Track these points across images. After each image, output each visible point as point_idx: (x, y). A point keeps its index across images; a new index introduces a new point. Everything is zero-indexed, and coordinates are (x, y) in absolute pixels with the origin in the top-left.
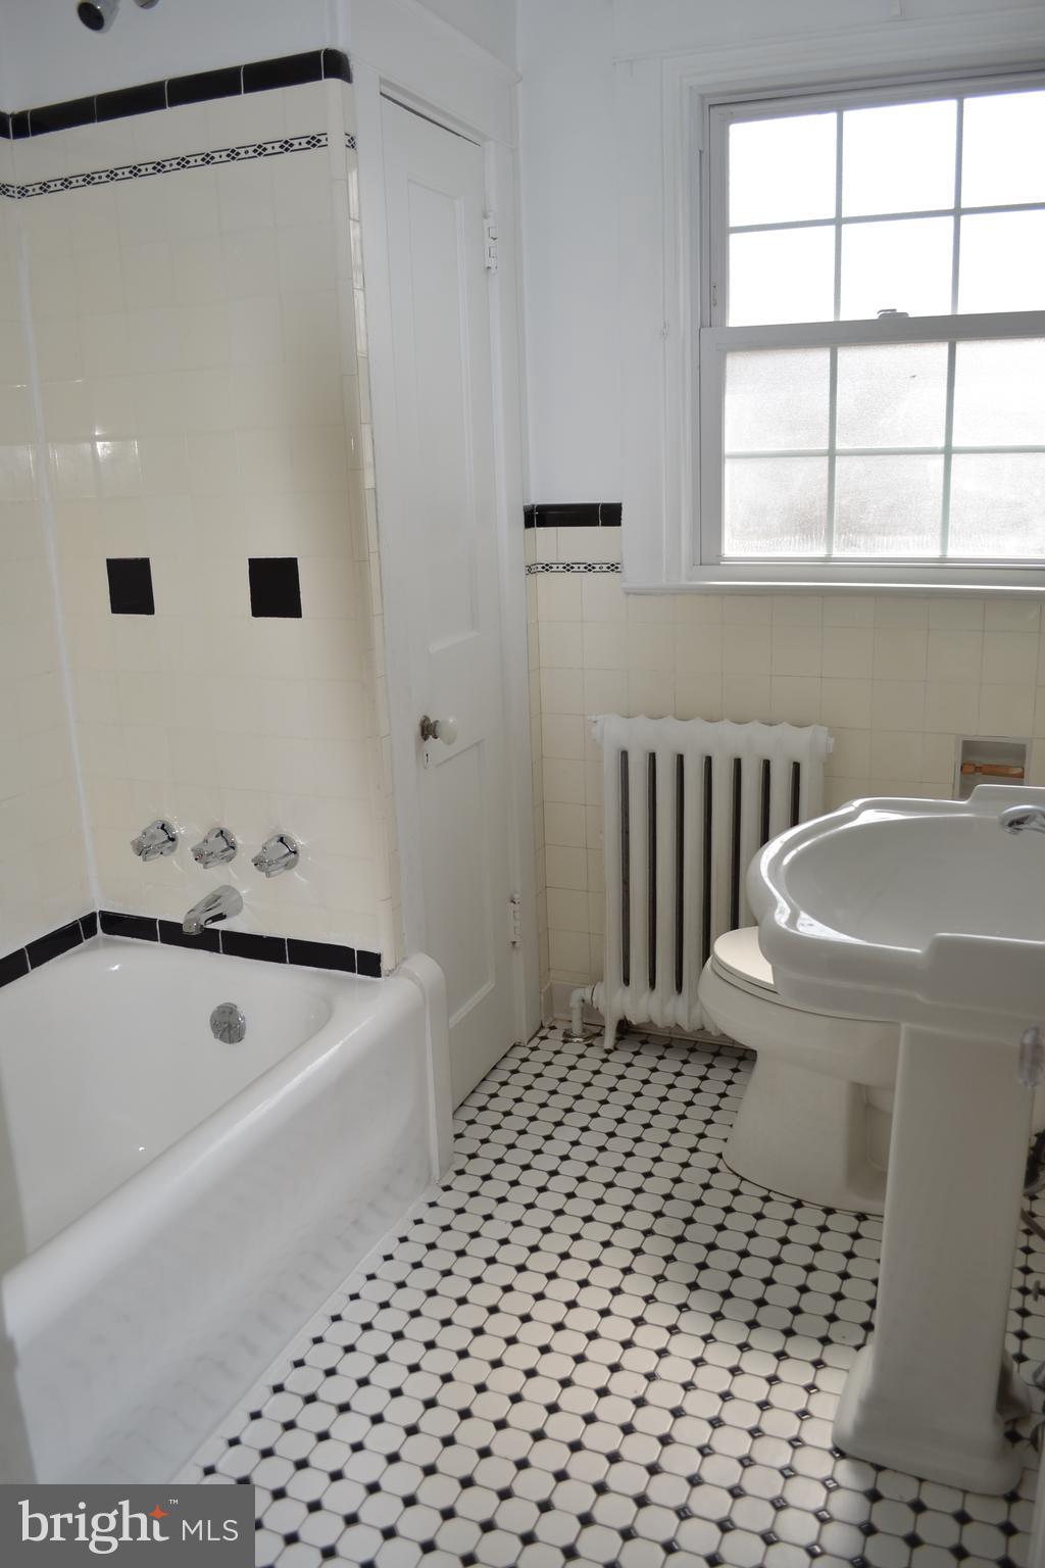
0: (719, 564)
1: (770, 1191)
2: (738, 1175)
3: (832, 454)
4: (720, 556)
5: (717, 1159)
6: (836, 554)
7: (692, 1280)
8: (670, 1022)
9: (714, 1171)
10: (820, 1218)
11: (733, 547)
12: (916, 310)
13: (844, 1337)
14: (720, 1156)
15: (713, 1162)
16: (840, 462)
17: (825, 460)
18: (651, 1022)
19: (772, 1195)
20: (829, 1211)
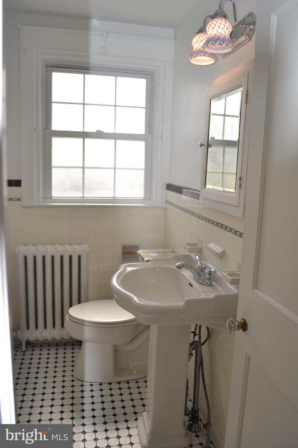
0: (51, 199)
1: (91, 382)
2: (80, 380)
3: (83, 168)
4: (51, 197)
5: (72, 377)
6: (85, 196)
7: (60, 417)
8: (43, 338)
9: (73, 381)
10: (109, 387)
11: (55, 194)
12: (106, 131)
13: (131, 418)
14: (72, 376)
15: (71, 378)
16: (86, 170)
17: (82, 169)
18: (37, 339)
19: (92, 383)
20: (110, 384)
